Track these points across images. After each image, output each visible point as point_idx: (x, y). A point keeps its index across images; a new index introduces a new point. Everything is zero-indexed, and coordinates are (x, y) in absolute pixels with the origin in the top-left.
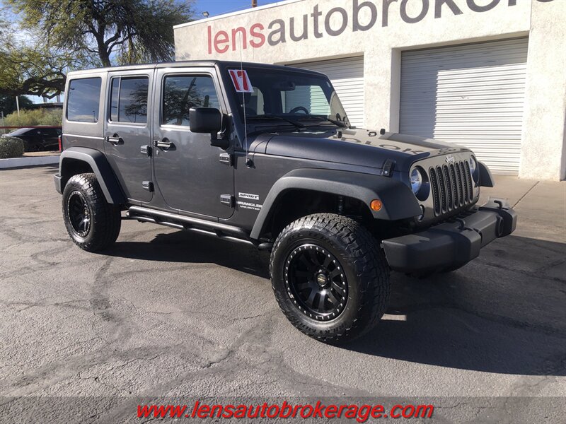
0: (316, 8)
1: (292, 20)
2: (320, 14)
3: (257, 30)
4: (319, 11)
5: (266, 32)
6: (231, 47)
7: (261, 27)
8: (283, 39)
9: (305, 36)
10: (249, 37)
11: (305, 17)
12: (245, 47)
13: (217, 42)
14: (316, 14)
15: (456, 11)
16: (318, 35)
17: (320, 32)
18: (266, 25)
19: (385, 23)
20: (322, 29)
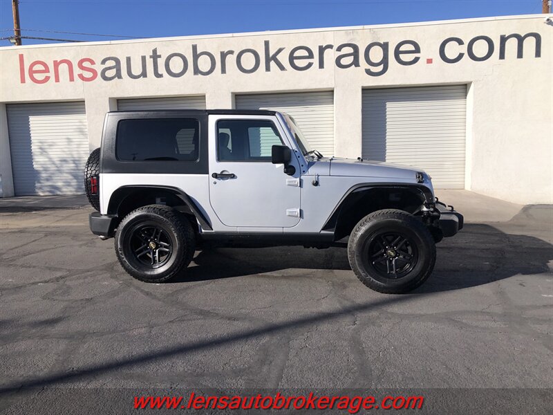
0: (155, 51)
1: (128, 59)
2: (160, 56)
3: (86, 64)
4: (158, 54)
5: (99, 68)
6: (53, 78)
7: (92, 62)
8: (119, 75)
9: (144, 74)
10: (77, 71)
11: (144, 58)
12: (72, 79)
13: (31, 72)
14: (155, 56)
15: (282, 68)
16: (158, 75)
17: (160, 73)
18: (98, 61)
19: (223, 71)
20: (162, 70)
